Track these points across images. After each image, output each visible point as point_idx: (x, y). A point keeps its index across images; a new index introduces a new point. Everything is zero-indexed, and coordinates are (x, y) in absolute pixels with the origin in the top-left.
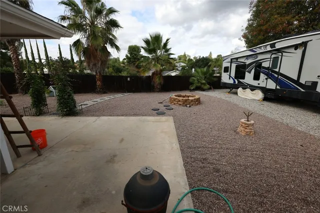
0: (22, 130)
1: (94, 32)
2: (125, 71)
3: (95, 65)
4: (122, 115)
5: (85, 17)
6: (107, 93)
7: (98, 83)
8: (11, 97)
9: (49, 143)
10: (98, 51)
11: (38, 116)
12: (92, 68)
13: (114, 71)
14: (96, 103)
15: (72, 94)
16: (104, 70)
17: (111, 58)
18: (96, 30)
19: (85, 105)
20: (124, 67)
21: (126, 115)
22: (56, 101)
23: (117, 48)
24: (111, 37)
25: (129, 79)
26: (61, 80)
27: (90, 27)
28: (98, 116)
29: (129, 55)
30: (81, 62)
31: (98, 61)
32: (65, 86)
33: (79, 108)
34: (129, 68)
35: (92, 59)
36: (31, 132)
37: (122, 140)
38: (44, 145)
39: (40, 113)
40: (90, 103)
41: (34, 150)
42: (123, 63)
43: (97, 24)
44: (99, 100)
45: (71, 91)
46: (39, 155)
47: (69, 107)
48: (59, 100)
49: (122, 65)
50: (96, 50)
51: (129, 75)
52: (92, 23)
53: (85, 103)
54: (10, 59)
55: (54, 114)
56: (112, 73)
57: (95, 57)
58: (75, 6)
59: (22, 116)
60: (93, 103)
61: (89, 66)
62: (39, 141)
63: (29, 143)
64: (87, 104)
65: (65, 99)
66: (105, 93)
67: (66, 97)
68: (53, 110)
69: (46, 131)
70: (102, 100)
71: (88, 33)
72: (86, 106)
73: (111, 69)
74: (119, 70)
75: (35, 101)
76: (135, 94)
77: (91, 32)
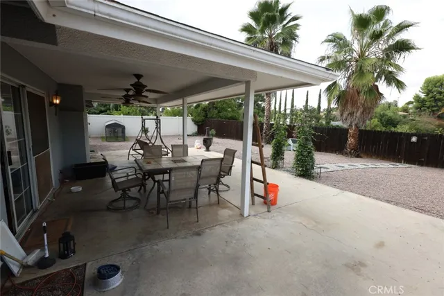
0: (262, 180)
1: (361, 68)
2: (404, 123)
3: (351, 114)
4: (388, 201)
5: (352, 50)
6: (361, 157)
7: (351, 141)
8: (263, 146)
9: (279, 202)
10: (362, 94)
11: (274, 169)
12: (346, 119)
13: (382, 123)
14: (341, 168)
15: (313, 152)
16: (364, 122)
17: (383, 102)
18: (367, 64)
19: (324, 168)
20: (405, 117)
21: (397, 204)
22: (294, 156)
23: (400, 85)
24: (391, 69)
25: (414, 139)
26: (305, 133)
27: (357, 61)
28: (341, 189)
29: (423, 96)
30: (329, 111)
31: (358, 110)
32: (307, 139)
33: (316, 170)
34: (417, 118)
35: (349, 106)
36: (268, 184)
37: (381, 245)
38: (274, 203)
39: (275, 167)
40: (332, 167)
41: (265, 203)
42: (405, 110)
43: (369, 55)
44: (346, 166)
45: (312, 147)
46: (268, 211)
47: (306, 166)
48: (297, 156)
49: (400, 113)
50: (359, 93)
51: (414, 131)
52: (362, 55)
53: (325, 166)
54: (263, 110)
55: (287, 171)
56: (376, 126)
57: (354, 103)
58: (341, 39)
59: (265, 166)
60: (336, 168)
61: (342, 115)
62: (271, 196)
63: (262, 194)
64: (328, 168)
65: (303, 156)
66: (358, 156)
67: (305, 154)
68: (288, 166)
69: (279, 188)
70: (353, 167)
71: (350, 71)
72: (326, 170)
73: (375, 121)
74: (392, 122)
75: (274, 153)
76: (424, 168)
77: (356, 69)
